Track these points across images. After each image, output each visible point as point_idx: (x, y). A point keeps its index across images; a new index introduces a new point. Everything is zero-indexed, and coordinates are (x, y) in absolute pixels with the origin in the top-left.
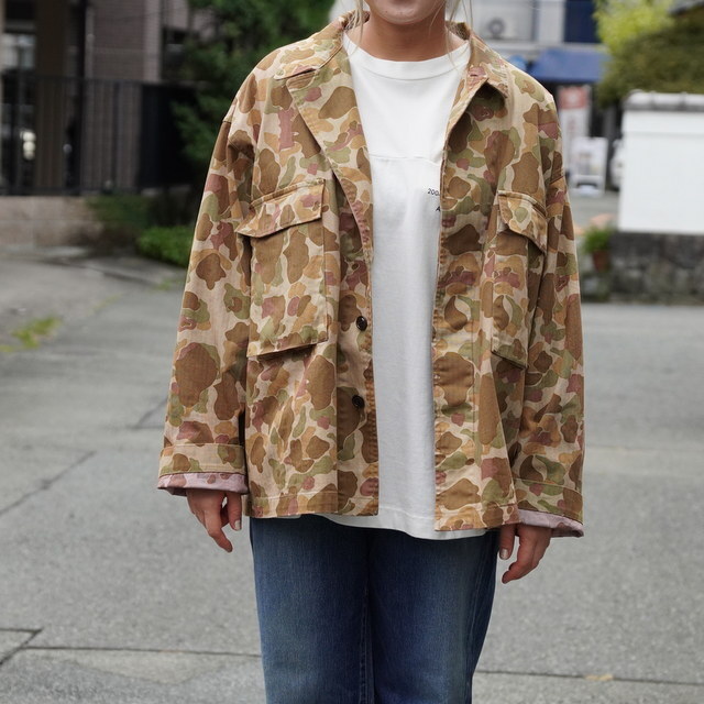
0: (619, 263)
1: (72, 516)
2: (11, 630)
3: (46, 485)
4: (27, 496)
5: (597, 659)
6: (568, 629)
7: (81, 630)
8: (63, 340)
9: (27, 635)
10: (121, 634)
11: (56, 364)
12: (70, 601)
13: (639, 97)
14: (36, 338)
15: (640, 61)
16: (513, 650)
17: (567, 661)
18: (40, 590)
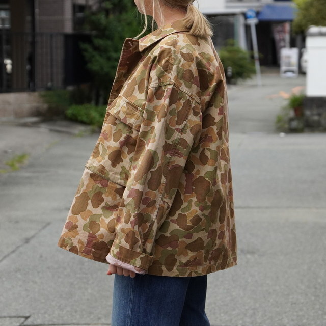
0: (308, 113)
1: (41, 256)
2: (15, 317)
3: (27, 241)
4: (18, 247)
5: (307, 319)
6: (292, 304)
7: (49, 315)
8: (31, 165)
9: (23, 319)
10: (69, 316)
11: (28, 178)
12: (43, 301)
13: (314, 29)
14: (17, 165)
15: (313, 11)
16: (266, 316)
17: (293, 320)
18: (28, 296)
